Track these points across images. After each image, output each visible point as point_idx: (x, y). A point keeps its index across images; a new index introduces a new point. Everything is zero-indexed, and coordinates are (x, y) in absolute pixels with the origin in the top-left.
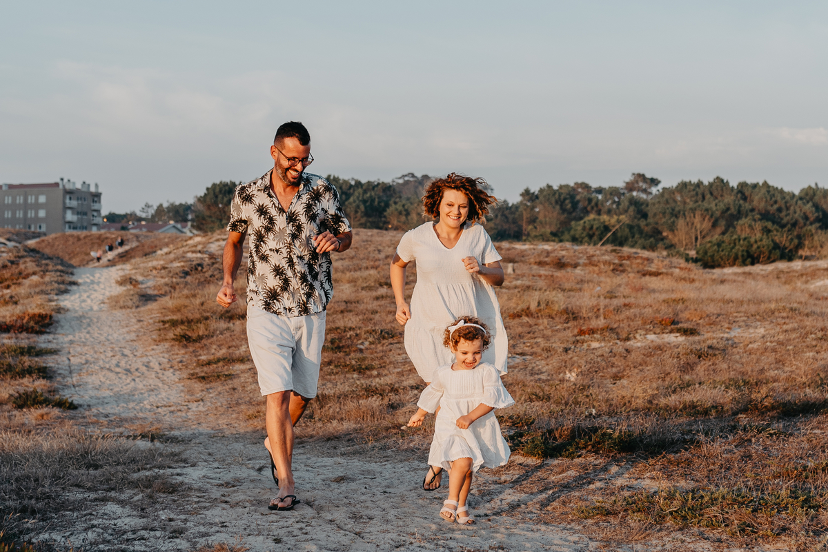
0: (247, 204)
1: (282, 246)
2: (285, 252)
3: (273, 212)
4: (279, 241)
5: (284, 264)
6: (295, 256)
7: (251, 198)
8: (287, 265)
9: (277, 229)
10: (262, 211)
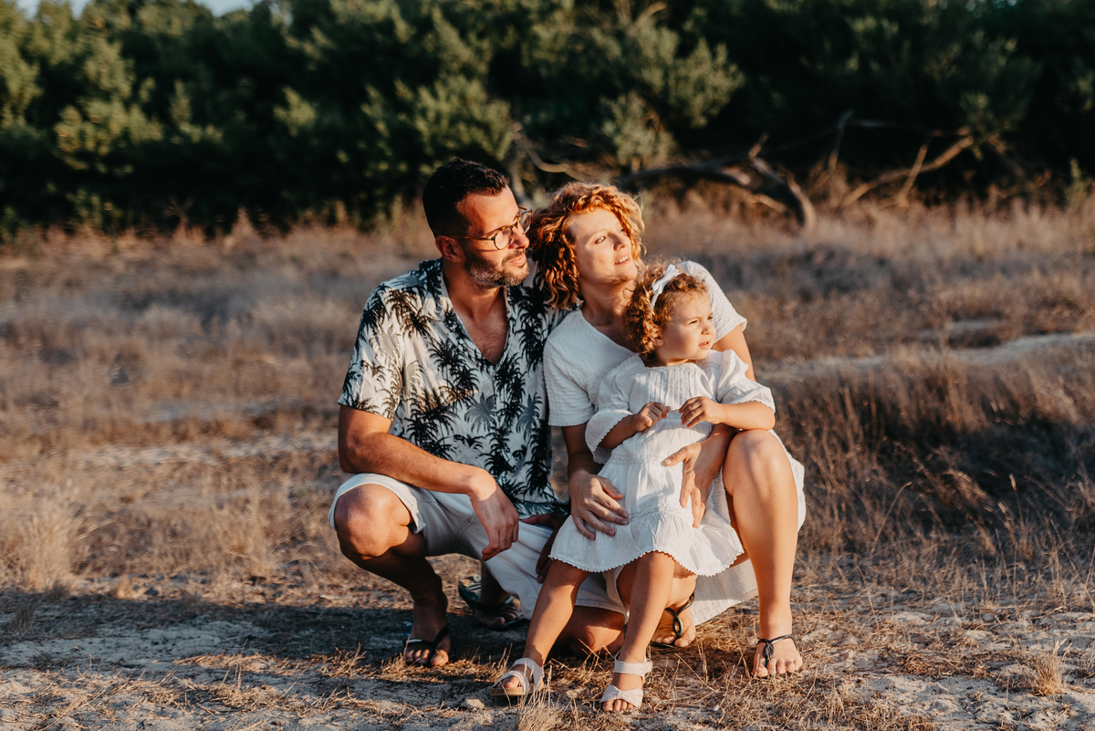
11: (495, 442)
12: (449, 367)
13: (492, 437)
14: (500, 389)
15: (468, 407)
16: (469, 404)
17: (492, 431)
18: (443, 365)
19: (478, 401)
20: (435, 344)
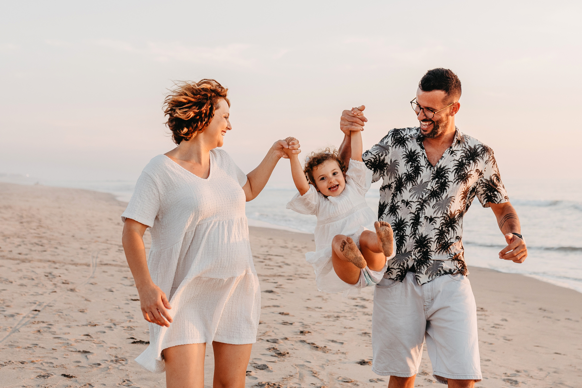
0: (398, 147)
1: (415, 200)
2: (414, 207)
3: (423, 162)
4: (415, 194)
5: (408, 218)
6: (423, 216)
7: (405, 142)
8: (412, 221)
9: (419, 181)
10: (411, 157)
11: (419, 206)
12: (410, 163)
13: (418, 203)
14: (433, 179)
15: (413, 185)
16: (414, 184)
17: (419, 200)
18: (408, 162)
19: (419, 183)
20: (407, 151)
